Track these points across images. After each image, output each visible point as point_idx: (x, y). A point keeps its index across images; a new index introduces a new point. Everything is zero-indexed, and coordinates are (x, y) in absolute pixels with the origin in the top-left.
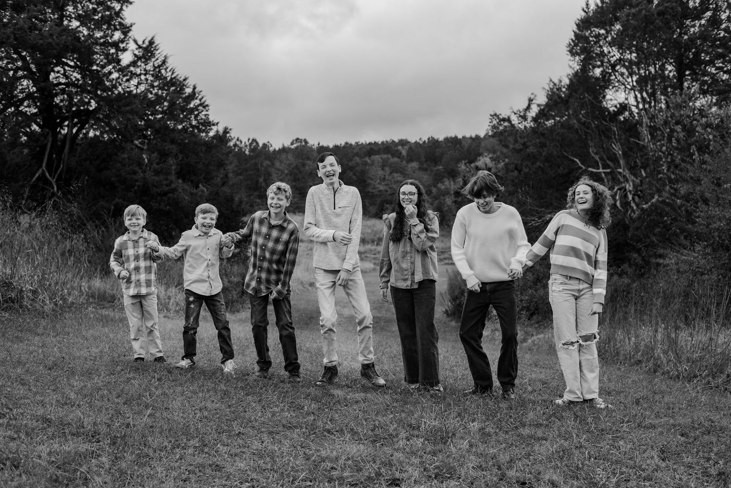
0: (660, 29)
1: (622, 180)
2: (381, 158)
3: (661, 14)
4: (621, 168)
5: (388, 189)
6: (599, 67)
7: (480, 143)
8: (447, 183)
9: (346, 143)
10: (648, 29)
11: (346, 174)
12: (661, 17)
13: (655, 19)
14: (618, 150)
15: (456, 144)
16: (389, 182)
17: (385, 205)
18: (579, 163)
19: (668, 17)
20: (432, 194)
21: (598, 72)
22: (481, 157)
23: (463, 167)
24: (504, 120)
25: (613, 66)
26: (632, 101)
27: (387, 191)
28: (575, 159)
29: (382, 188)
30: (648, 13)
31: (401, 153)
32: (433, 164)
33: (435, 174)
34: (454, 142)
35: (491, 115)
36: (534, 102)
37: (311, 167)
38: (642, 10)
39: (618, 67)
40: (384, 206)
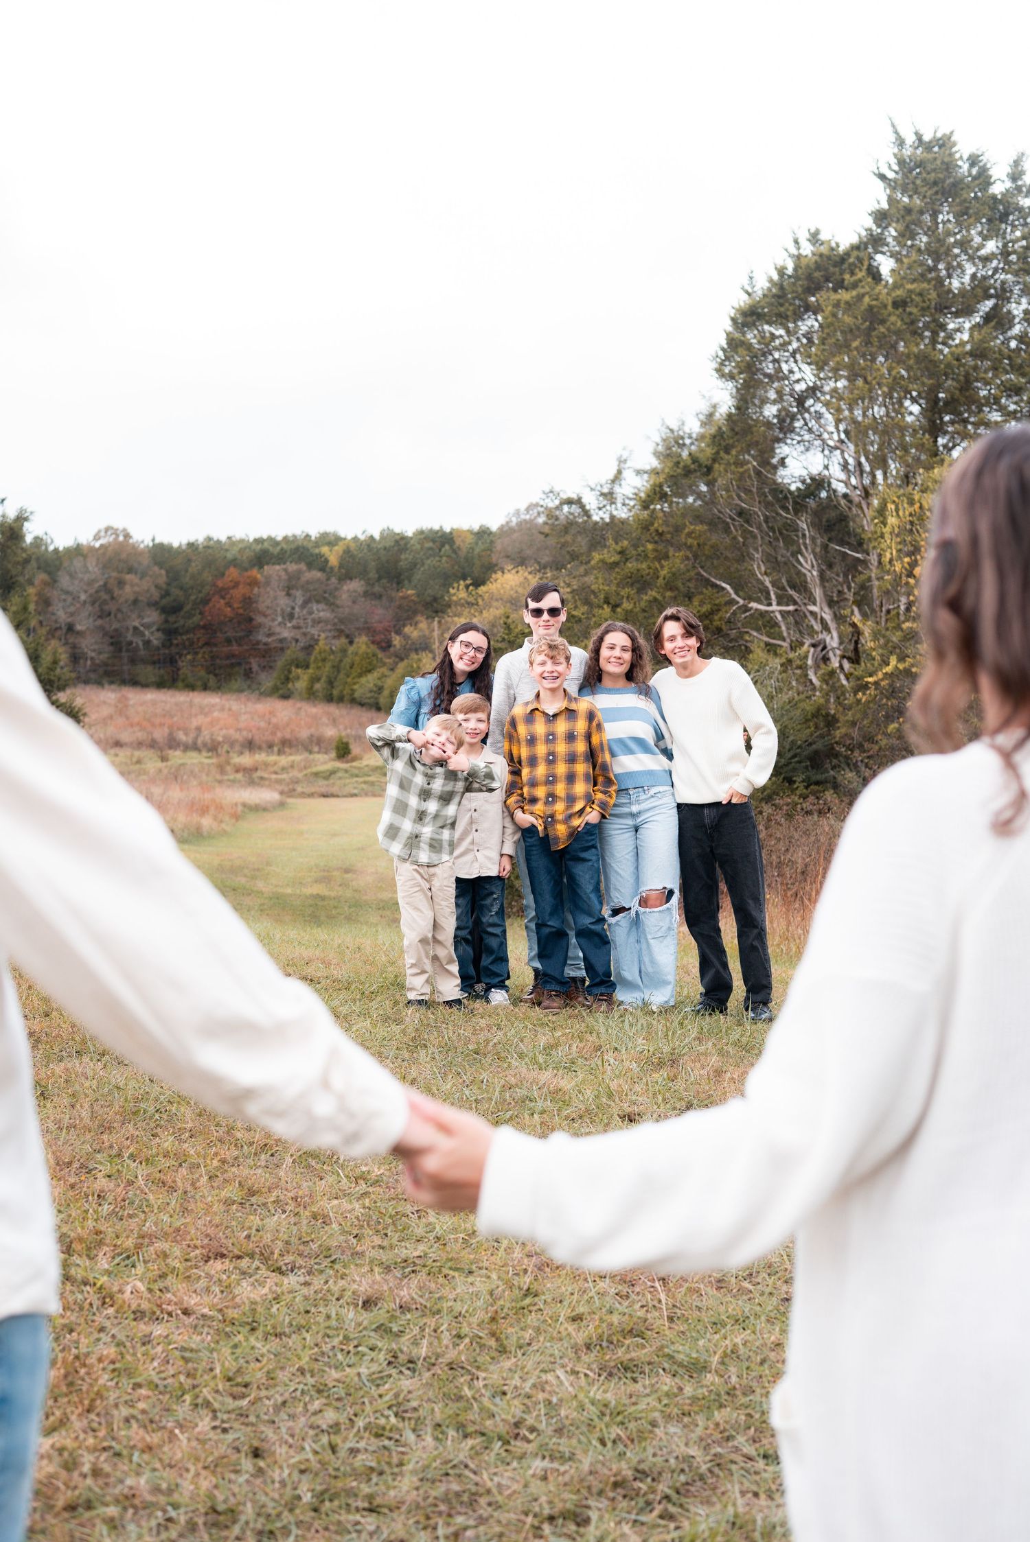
0: (898, 333)
1: (817, 627)
2: (286, 570)
3: (899, 304)
4: (815, 604)
5: (298, 637)
6: (774, 402)
7: (492, 542)
8: (423, 625)
9: (209, 539)
10: (873, 334)
11: (211, 605)
12: (900, 310)
13: (889, 315)
14: (808, 565)
15: (443, 545)
16: (302, 623)
17: (293, 669)
18: (731, 591)
19: (914, 310)
20: (392, 649)
21: (770, 411)
22: (500, 573)
23: (462, 594)
24: (569, 502)
25: (801, 401)
26: (836, 472)
27: (297, 641)
28: (724, 585)
29: (286, 634)
30: (874, 303)
31: (327, 561)
32: (395, 585)
33: (400, 607)
34: (441, 541)
35: (545, 493)
36: (629, 464)
37: (137, 589)
38: (863, 295)
39: (810, 402)
40: (290, 672)
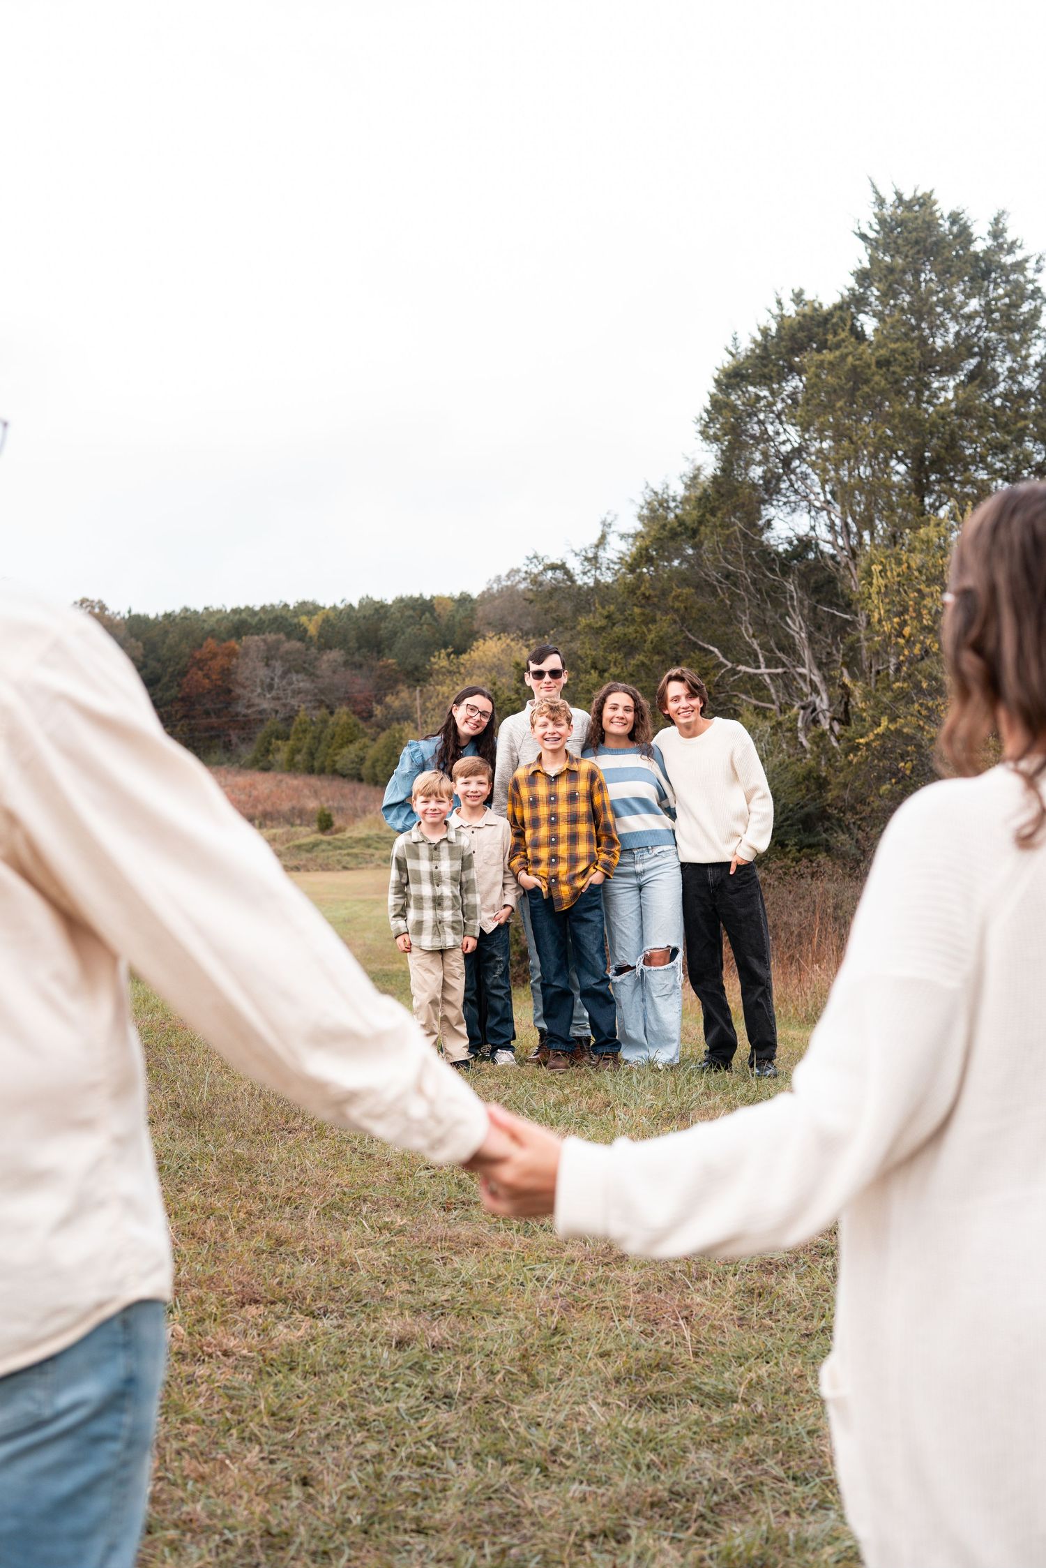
0: (882, 392)
1: (806, 689)
2: (265, 641)
3: (883, 363)
4: (803, 666)
5: (278, 708)
6: (759, 464)
7: (473, 610)
8: (405, 694)
9: (186, 610)
10: (858, 393)
11: (189, 677)
12: (884, 369)
13: (873, 375)
14: (797, 627)
15: (423, 613)
16: (281, 694)
17: (273, 740)
18: (719, 655)
19: (898, 369)
20: (373, 719)
21: (756, 472)
22: (481, 641)
23: (444, 663)
24: (553, 567)
25: (786, 462)
26: (823, 532)
27: (277, 712)
28: (712, 648)
29: (265, 705)
30: (857, 362)
31: (306, 631)
32: (375, 654)
33: (380, 676)
34: (420, 609)
35: (528, 558)
36: (613, 528)
38: (847, 355)
39: (796, 463)
40: (270, 743)
